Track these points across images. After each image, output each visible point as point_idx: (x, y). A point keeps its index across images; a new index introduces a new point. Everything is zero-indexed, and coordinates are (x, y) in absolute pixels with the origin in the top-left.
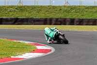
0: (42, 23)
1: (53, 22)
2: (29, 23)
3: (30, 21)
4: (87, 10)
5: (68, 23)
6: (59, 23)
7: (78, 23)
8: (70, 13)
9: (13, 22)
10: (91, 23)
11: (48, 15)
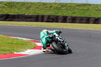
0: (34, 20)
1: (45, 19)
2: (20, 20)
3: (21, 18)
4: (78, 7)
5: (60, 21)
6: (51, 20)
7: (70, 21)
8: (61, 11)
9: (4, 18)
10: (85, 22)
11: (38, 12)
